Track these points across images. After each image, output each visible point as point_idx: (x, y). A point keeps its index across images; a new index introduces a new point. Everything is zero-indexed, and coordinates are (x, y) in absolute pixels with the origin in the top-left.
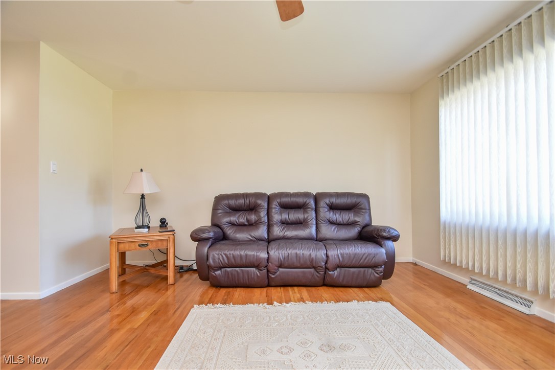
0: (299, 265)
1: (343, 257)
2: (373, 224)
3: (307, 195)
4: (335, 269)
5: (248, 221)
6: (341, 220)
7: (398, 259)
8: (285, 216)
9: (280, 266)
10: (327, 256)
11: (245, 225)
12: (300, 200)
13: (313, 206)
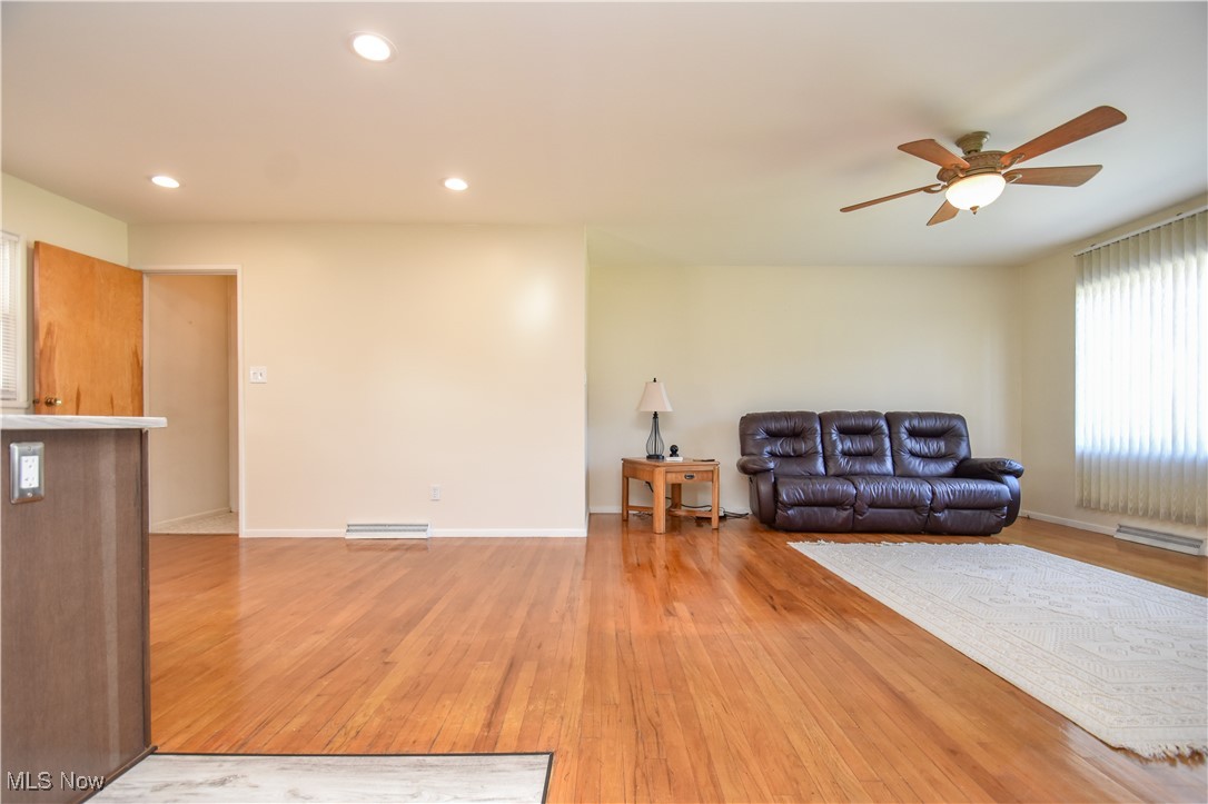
0: (895, 504)
1: (954, 494)
2: (973, 457)
3: (874, 415)
4: (942, 510)
5: (794, 451)
6: (927, 450)
7: (1022, 512)
8: (848, 444)
9: (871, 506)
10: (934, 493)
11: (791, 456)
12: (869, 423)
13: (886, 431)
